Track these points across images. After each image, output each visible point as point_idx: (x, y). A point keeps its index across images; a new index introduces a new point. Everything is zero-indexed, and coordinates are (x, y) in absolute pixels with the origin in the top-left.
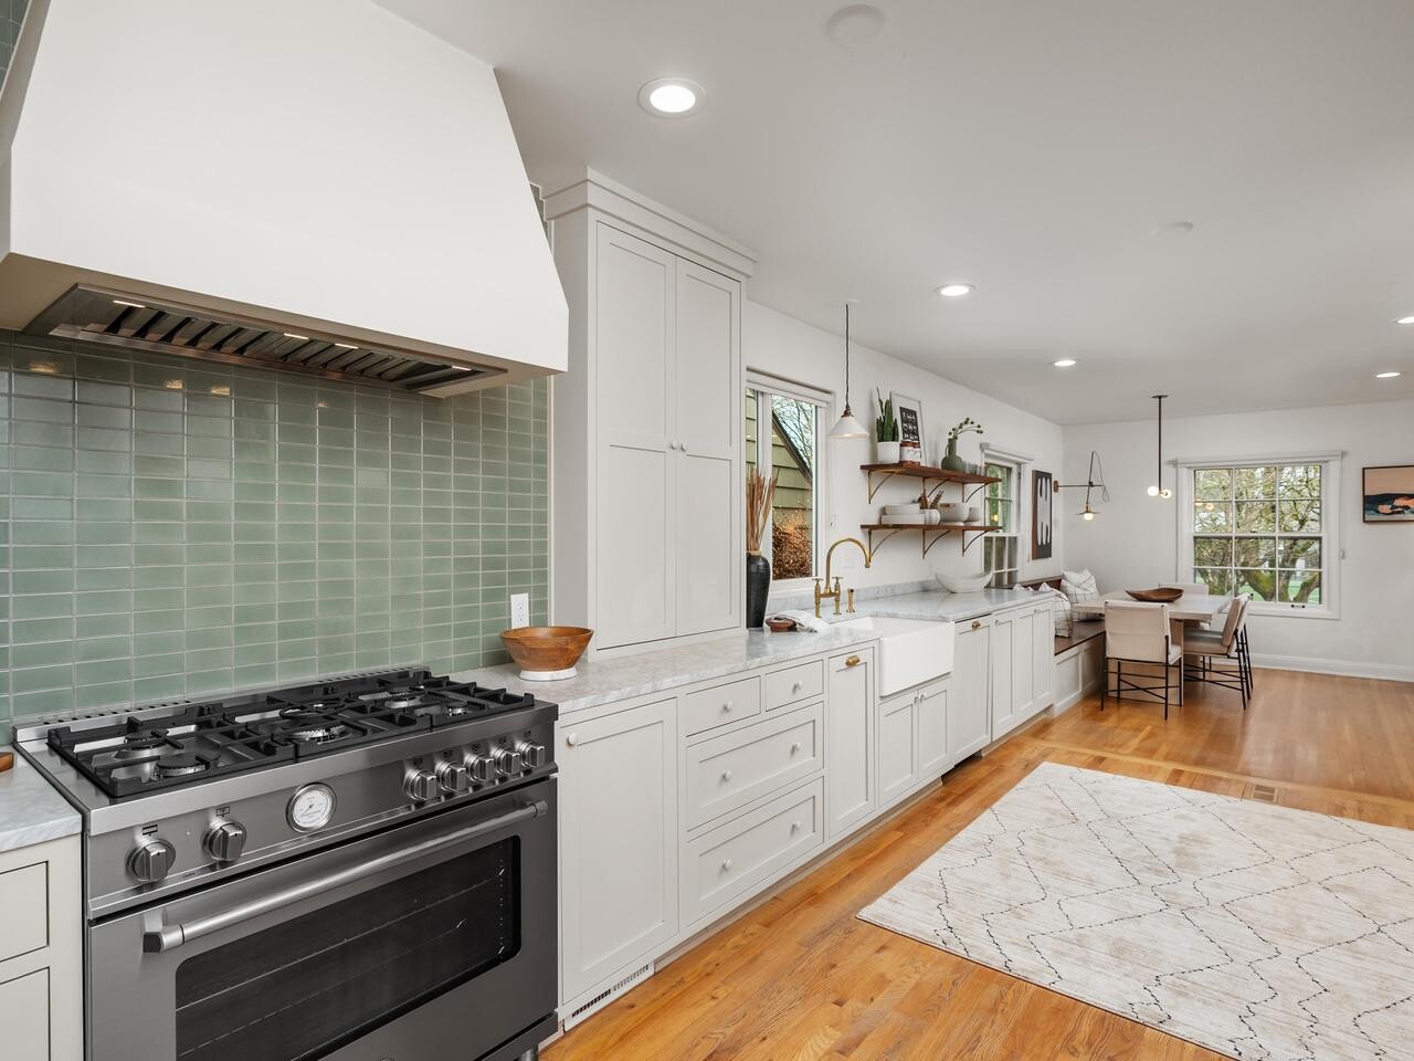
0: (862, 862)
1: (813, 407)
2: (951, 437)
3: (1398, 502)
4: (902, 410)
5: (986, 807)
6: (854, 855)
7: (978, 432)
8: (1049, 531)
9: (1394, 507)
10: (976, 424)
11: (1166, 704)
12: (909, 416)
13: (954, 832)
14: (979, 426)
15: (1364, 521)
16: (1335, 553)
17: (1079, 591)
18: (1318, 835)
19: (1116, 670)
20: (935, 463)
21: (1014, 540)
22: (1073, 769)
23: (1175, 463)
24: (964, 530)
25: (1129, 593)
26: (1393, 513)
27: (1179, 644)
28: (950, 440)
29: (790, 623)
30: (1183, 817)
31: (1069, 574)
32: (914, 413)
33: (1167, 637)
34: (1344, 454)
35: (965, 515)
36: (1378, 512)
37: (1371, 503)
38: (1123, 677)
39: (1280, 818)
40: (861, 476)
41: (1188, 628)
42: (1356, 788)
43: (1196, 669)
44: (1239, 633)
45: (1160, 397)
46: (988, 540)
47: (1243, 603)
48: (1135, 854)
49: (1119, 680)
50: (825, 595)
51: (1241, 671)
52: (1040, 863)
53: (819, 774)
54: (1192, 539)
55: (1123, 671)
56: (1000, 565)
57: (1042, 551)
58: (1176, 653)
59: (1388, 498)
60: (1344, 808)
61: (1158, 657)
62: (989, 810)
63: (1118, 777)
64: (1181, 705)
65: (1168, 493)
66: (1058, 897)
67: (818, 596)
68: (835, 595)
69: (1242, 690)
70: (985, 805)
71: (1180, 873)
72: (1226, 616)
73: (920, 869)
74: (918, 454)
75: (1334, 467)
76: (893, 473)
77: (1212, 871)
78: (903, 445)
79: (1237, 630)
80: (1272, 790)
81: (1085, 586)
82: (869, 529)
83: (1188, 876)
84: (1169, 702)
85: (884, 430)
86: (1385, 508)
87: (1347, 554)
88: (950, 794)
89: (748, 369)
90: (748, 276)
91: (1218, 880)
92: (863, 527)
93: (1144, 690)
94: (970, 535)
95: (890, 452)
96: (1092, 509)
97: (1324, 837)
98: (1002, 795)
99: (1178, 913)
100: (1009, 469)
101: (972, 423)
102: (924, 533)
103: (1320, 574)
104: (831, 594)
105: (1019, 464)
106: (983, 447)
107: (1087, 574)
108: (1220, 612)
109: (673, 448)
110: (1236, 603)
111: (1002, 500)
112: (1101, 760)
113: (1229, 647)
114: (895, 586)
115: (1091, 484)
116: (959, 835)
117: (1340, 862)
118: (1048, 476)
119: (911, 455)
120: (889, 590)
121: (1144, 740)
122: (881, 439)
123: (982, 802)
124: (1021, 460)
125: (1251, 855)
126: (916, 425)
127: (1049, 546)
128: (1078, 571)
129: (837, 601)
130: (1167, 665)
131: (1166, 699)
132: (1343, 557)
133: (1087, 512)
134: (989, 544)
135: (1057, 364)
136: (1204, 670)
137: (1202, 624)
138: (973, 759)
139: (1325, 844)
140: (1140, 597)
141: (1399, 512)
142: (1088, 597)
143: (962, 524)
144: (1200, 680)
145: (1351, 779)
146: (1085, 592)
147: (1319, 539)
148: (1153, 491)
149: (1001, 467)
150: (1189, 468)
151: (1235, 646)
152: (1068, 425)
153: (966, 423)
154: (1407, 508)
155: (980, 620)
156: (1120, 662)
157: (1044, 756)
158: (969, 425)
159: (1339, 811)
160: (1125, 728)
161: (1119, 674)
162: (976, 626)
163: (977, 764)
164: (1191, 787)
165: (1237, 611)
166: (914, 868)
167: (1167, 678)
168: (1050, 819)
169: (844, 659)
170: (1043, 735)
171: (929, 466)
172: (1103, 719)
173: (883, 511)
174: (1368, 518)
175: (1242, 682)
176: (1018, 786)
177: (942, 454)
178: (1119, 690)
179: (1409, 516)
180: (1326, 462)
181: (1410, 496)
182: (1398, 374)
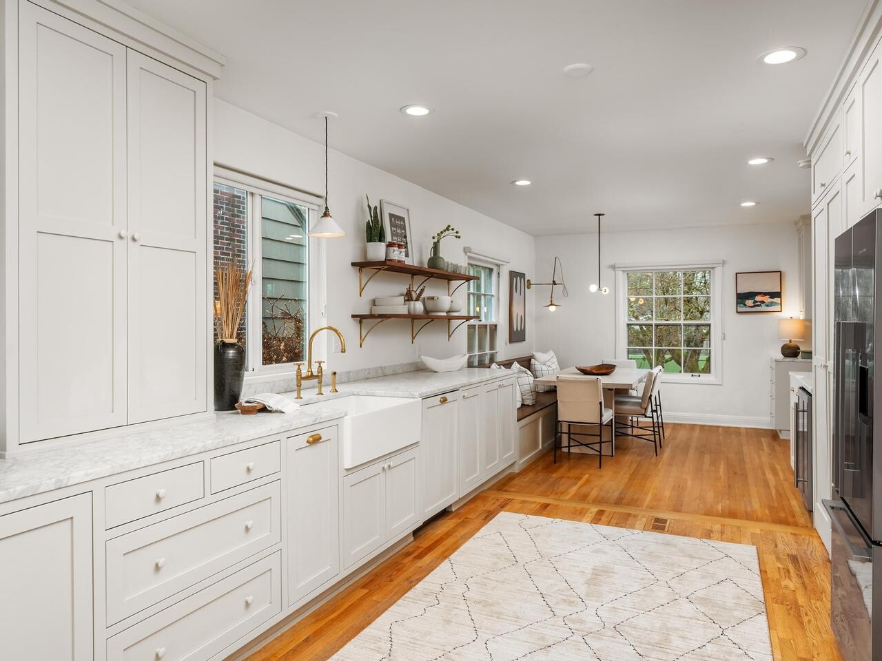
0: (321, 624)
1: (307, 209)
2: (436, 240)
3: (758, 298)
4: (391, 216)
5: (445, 558)
6: (317, 616)
7: (456, 237)
8: (523, 320)
9: (755, 302)
10: (455, 231)
11: (600, 455)
12: (398, 221)
13: (414, 583)
14: (457, 232)
15: (737, 312)
16: (719, 335)
17: (544, 368)
18: (691, 556)
19: (567, 432)
20: (421, 262)
21: (494, 328)
22: (522, 516)
23: (614, 267)
24: (450, 319)
25: (577, 369)
26: (755, 306)
27: (612, 408)
28: (435, 243)
29: (261, 406)
30: (597, 551)
31: (538, 355)
32: (402, 219)
33: (601, 403)
34: (724, 263)
35: (447, 306)
36: (745, 305)
37: (742, 298)
38: (572, 436)
39: (667, 544)
40: (353, 272)
41: (618, 394)
42: (722, 515)
43: (626, 426)
44: (653, 398)
45: (599, 215)
46: (472, 327)
47: (655, 375)
48: (556, 588)
49: (569, 438)
50: (307, 378)
51: (654, 427)
52: (480, 606)
53: (279, 546)
54: (626, 325)
55: (571, 432)
56: (481, 348)
57: (516, 336)
58: (608, 415)
59: (751, 295)
60: (712, 532)
61: (594, 419)
62: (447, 560)
63: (556, 520)
64: (612, 456)
65: (606, 290)
66: (487, 637)
67: (300, 378)
68: (319, 377)
69: (655, 441)
70: (445, 556)
71: (586, 602)
72: (644, 383)
73: (373, 625)
74: (404, 254)
75: (718, 271)
76: (380, 269)
77: (612, 596)
78: (390, 245)
79: (651, 395)
80: (665, 521)
81: (549, 363)
82: (360, 318)
83: (593, 604)
84: (602, 454)
85: (374, 232)
86: (750, 302)
87: (726, 337)
88: (418, 547)
89: (215, 164)
90: (215, 78)
91: (615, 604)
92: (353, 316)
93: (586, 445)
94: (455, 323)
95: (378, 251)
96: (554, 303)
97: (695, 558)
98: (461, 545)
99: (581, 638)
100: (491, 270)
101: (453, 229)
102: (413, 322)
103: (710, 350)
104: (311, 377)
105: (498, 266)
106: (466, 250)
107: (551, 353)
108: (640, 381)
109: (121, 237)
110: (651, 374)
111: (485, 295)
112: (546, 506)
113: (646, 409)
114: (385, 368)
115: (554, 283)
116: (417, 586)
117: (703, 577)
118: (522, 275)
119: (397, 255)
120: (380, 371)
121: (581, 486)
122: (370, 240)
123: (444, 552)
124: (499, 262)
125: (642, 579)
126: (405, 229)
127: (523, 331)
128: (545, 351)
129: (320, 382)
130: (601, 424)
131: (600, 452)
132: (724, 339)
133: (551, 305)
134: (472, 330)
135: (518, 183)
136: (632, 427)
137: (630, 391)
138: (444, 513)
139: (696, 563)
140: (585, 372)
141: (758, 306)
142: (551, 372)
143: (444, 314)
144: (628, 435)
145: (719, 507)
146: (549, 368)
147: (709, 325)
148: (593, 288)
149: (485, 268)
150: (623, 271)
151: (649, 409)
152: (539, 236)
153: (448, 229)
154: (763, 302)
155: (446, 395)
156: (570, 424)
157: (502, 507)
158: (451, 231)
159: (708, 535)
160: (569, 478)
161: (569, 433)
162: (444, 401)
163: (448, 518)
164: (608, 525)
165: (651, 381)
166: (369, 623)
167: (600, 436)
168: (495, 564)
169: (306, 437)
170: (506, 488)
171: (415, 265)
172: (555, 471)
173: (374, 303)
174: (740, 309)
175: (654, 435)
176: (477, 535)
177: (427, 255)
178: (569, 447)
179: (763, 308)
180: (713, 268)
181: (765, 294)
182: (754, 204)
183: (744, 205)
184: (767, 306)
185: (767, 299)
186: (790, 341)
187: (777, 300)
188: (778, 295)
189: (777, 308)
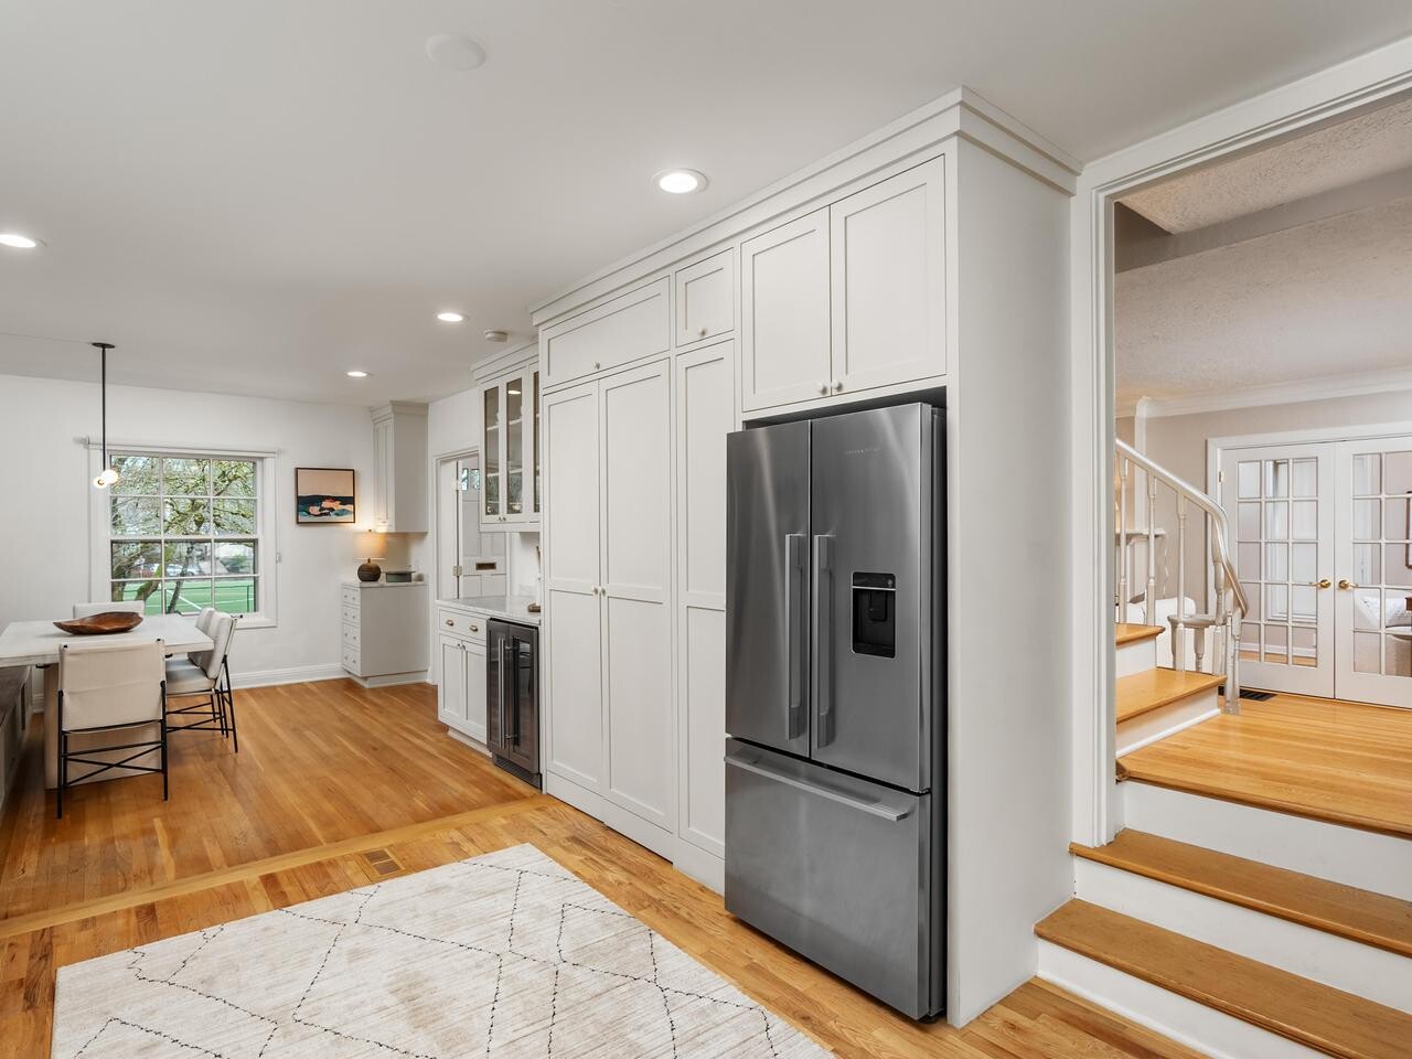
3: (326, 504)
9: (322, 509)
15: (298, 523)
16: (272, 557)
23: (85, 442)
25: (60, 625)
26: (321, 515)
33: (163, 684)
34: (278, 452)
36: (309, 513)
37: (304, 503)
45: (104, 346)
54: (109, 545)
59: (317, 500)
75: (269, 463)
86: (315, 510)
87: (283, 558)
93: (118, 765)
103: (256, 579)
132: (280, 560)
140: (76, 630)
141: (326, 514)
147: (257, 541)
154: (332, 510)
174: (300, 519)
179: (333, 518)
180: (262, 459)
181: (335, 499)
182: (365, 375)
183: (351, 374)
184: (337, 515)
185: (337, 506)
186: (369, 561)
187: (349, 507)
188: (350, 500)
189: (349, 518)
